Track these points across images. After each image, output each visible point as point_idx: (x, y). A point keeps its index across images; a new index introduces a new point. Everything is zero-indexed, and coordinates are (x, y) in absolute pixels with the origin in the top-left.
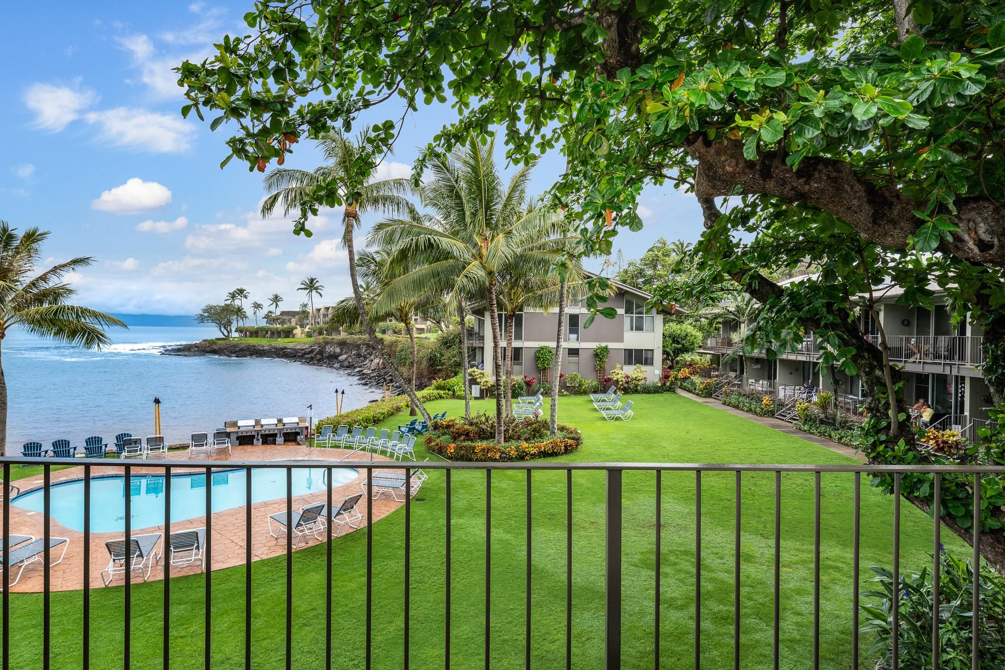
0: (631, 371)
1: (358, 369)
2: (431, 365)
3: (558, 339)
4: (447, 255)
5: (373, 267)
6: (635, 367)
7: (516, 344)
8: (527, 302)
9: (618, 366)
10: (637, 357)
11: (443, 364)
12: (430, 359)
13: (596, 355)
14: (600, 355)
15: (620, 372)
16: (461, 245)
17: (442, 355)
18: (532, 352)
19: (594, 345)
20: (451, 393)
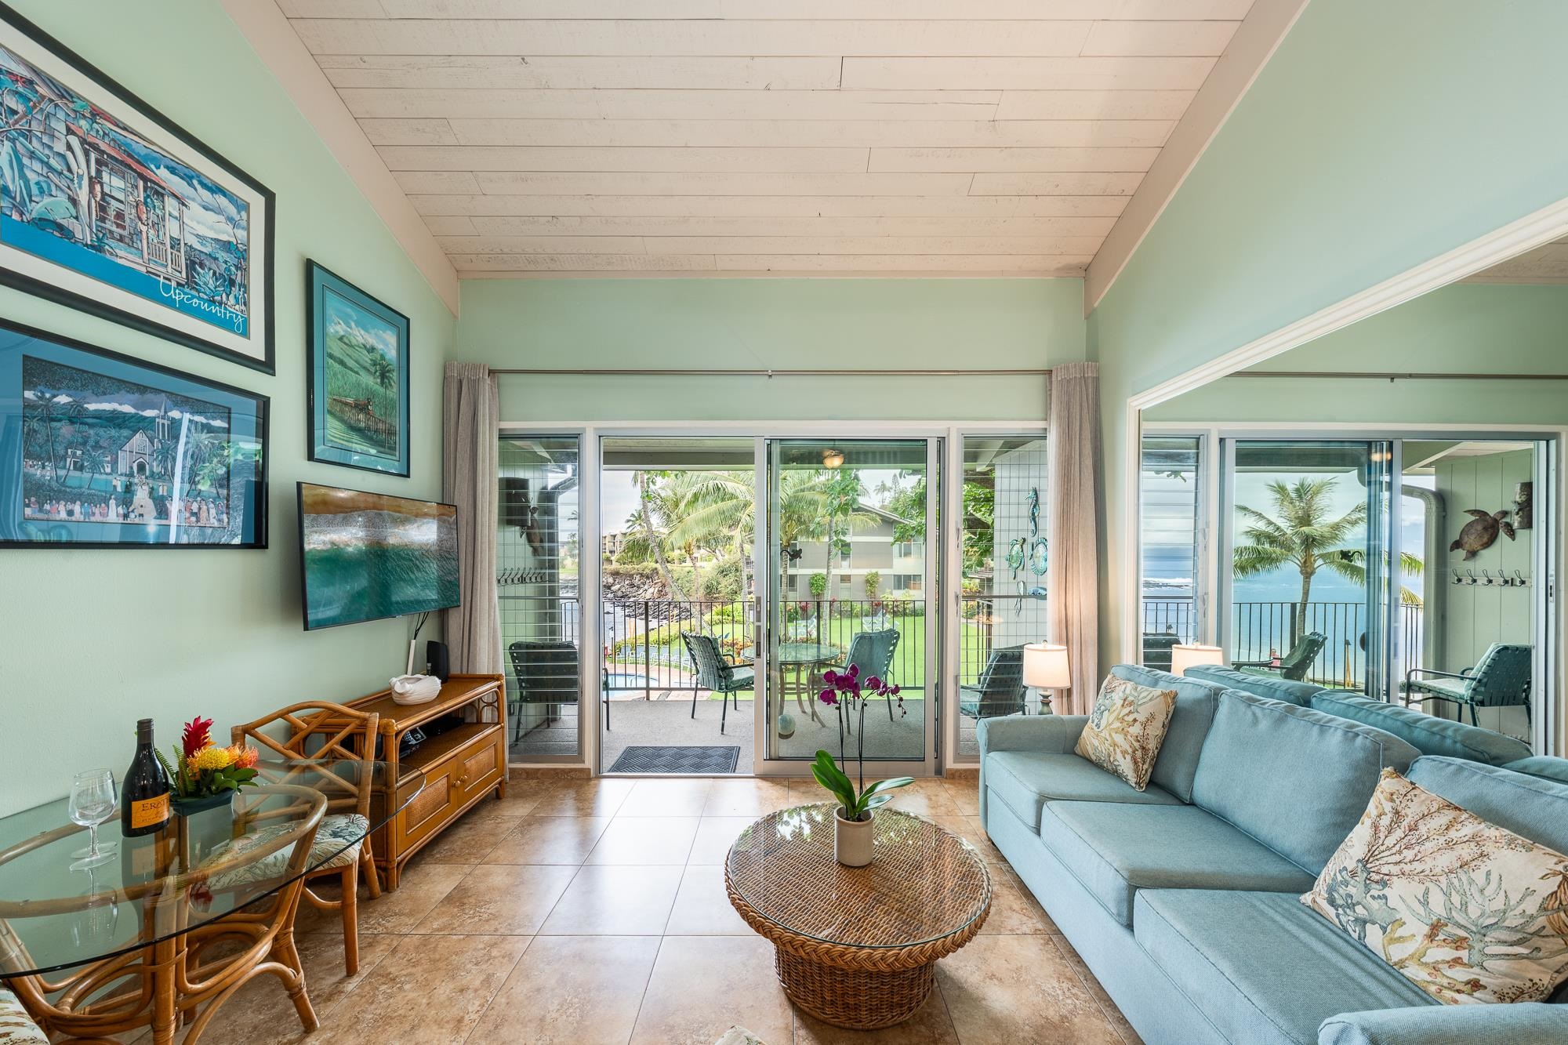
0: (900, 595)
1: (632, 599)
2: (709, 593)
3: (828, 566)
4: (732, 497)
5: (659, 502)
6: (904, 591)
7: (791, 571)
8: (800, 532)
9: (888, 591)
10: (904, 581)
11: (720, 592)
12: (708, 587)
13: (867, 581)
14: (871, 582)
15: (890, 596)
16: (744, 488)
17: (719, 583)
18: (807, 580)
19: (865, 572)
20: (731, 618)
